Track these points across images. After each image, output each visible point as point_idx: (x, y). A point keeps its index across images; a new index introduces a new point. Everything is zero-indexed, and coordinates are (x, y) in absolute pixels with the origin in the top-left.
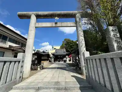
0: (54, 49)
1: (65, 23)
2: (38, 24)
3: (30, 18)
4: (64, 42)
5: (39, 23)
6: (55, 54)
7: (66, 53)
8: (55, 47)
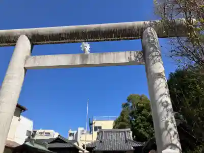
0: (96, 128)
1: (112, 53)
2: (35, 59)
3: (15, 45)
4: (127, 105)
5: (37, 57)
6: (96, 149)
7: (136, 145)
8: (97, 123)
